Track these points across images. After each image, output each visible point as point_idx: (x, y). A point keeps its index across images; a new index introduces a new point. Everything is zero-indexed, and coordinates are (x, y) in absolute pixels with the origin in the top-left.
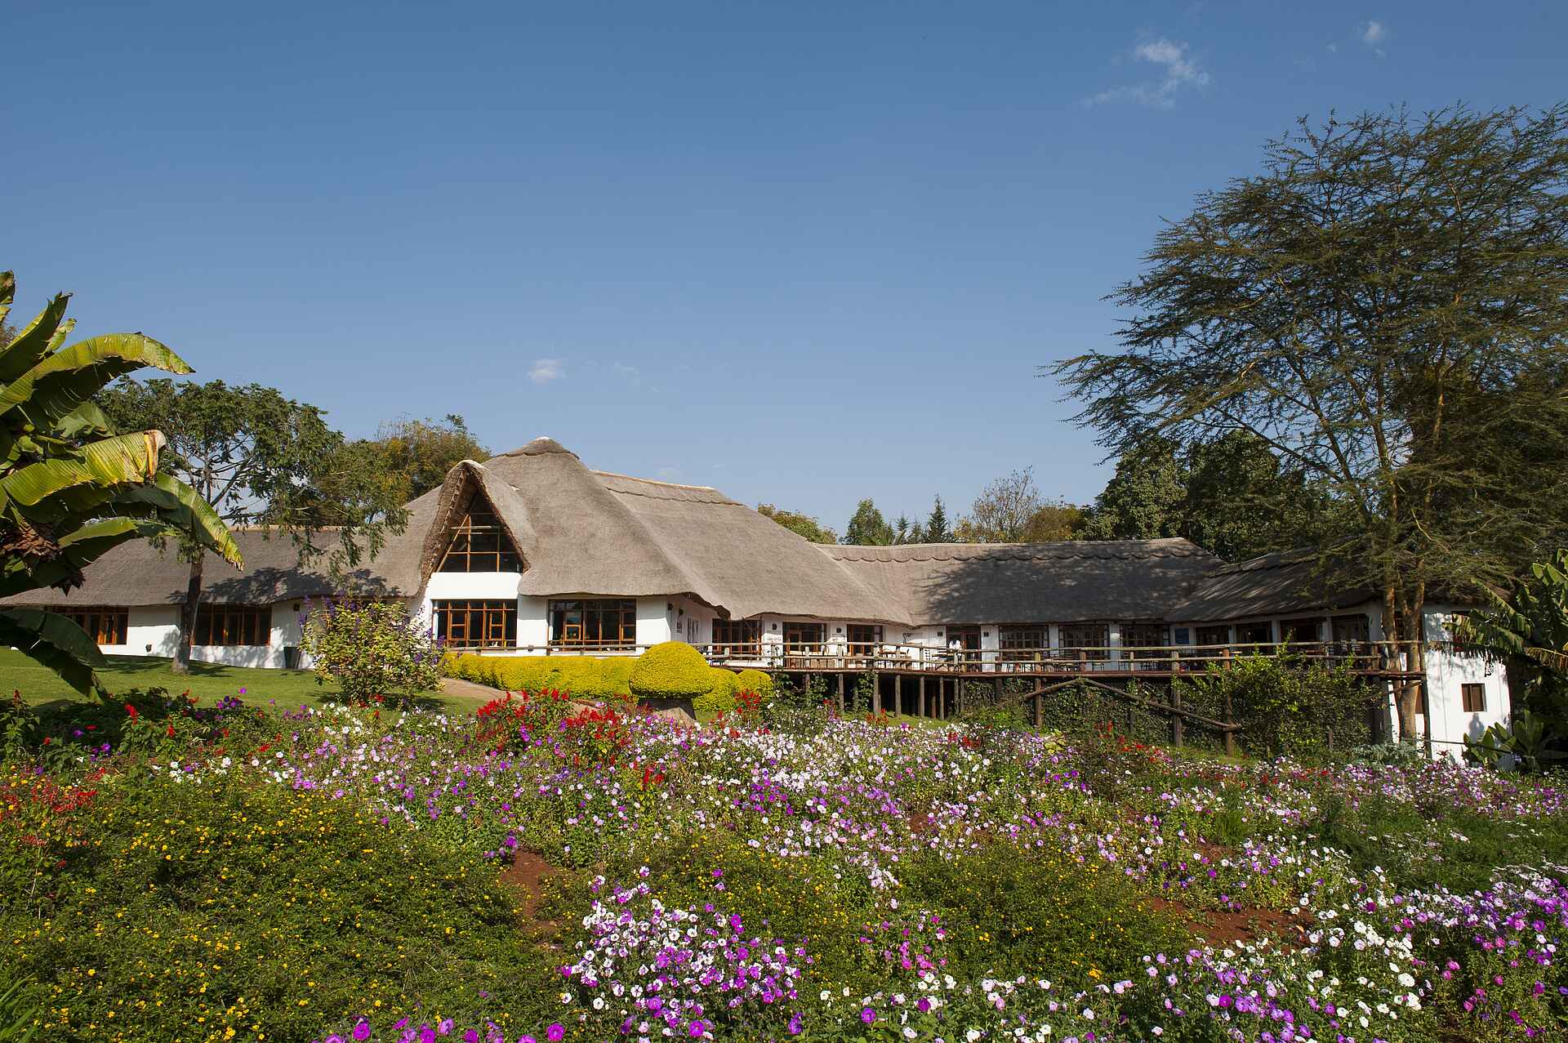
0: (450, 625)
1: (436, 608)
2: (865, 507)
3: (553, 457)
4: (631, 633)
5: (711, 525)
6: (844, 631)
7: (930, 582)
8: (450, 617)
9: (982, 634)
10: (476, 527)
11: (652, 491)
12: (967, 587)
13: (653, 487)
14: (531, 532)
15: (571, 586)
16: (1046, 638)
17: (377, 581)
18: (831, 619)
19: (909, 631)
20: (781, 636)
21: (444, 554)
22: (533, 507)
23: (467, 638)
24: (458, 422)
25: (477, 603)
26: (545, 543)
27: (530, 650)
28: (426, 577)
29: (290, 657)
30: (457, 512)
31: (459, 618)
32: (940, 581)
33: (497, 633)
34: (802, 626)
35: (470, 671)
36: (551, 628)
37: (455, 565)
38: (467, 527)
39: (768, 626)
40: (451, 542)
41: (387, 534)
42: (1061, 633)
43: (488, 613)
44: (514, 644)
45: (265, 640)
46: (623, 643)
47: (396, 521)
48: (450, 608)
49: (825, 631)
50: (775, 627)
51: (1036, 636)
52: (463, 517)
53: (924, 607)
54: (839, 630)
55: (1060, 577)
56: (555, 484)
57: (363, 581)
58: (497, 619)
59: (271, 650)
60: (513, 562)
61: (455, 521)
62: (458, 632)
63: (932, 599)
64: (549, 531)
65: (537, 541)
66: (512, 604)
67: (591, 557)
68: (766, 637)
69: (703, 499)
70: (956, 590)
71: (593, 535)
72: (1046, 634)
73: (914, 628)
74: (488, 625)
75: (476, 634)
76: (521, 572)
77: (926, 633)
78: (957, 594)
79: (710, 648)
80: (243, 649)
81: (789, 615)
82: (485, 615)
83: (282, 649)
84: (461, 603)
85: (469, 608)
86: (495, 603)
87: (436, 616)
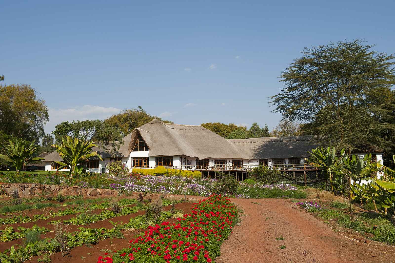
0: (135, 163)
1: (132, 159)
2: (255, 125)
3: (157, 124)
4: (172, 163)
5: (199, 136)
6: (231, 161)
7: (255, 148)
8: (135, 161)
9: (268, 161)
10: (139, 142)
11: (185, 128)
12: (265, 149)
13: (185, 127)
14: (151, 142)
15: (159, 154)
16: (285, 162)
17: (120, 154)
18: (227, 158)
19: (249, 161)
20: (214, 163)
21: (133, 148)
22: (152, 137)
23: (139, 165)
24: (141, 108)
25: (141, 158)
26: (154, 144)
27: (152, 168)
28: (130, 153)
29: (103, 170)
30: (135, 139)
31: (137, 161)
32: (257, 148)
33: (145, 164)
34: (220, 160)
35: (138, 172)
36: (156, 163)
37: (136, 150)
38: (138, 142)
39: (210, 161)
40: (135, 145)
41: (121, 146)
42: (289, 161)
43: (143, 160)
44: (148, 166)
45: (98, 167)
46: (171, 166)
47: (122, 143)
48: (135, 159)
49: (226, 161)
50: (212, 161)
51: (282, 161)
52: (137, 140)
53: (252, 155)
54: (230, 161)
55: (289, 146)
56: (157, 131)
57: (117, 154)
58: (145, 161)
59: (99, 169)
60: (147, 149)
61: (135, 141)
62: (137, 164)
63: (255, 153)
64: (155, 142)
65: (152, 144)
66: (148, 158)
67: (163, 147)
68: (210, 163)
69: (198, 129)
70: (262, 150)
71: (164, 142)
72: (285, 161)
73: (250, 160)
74: (143, 162)
75: (141, 164)
76: (149, 151)
77: (254, 161)
78: (261, 151)
79: (195, 166)
80: (93, 169)
81: (216, 158)
82: (142, 160)
83: (101, 168)
84: (137, 158)
85: (139, 159)
86: (144, 158)
87: (132, 161)
